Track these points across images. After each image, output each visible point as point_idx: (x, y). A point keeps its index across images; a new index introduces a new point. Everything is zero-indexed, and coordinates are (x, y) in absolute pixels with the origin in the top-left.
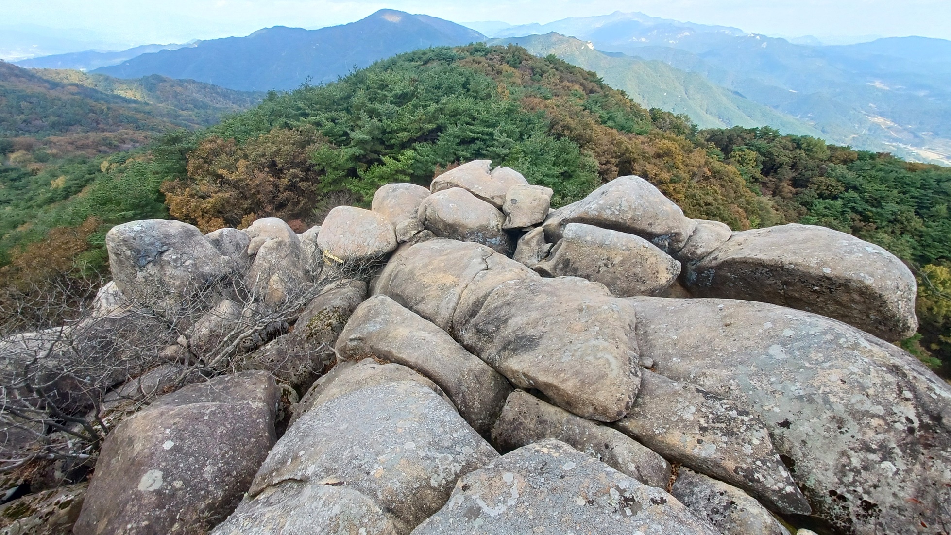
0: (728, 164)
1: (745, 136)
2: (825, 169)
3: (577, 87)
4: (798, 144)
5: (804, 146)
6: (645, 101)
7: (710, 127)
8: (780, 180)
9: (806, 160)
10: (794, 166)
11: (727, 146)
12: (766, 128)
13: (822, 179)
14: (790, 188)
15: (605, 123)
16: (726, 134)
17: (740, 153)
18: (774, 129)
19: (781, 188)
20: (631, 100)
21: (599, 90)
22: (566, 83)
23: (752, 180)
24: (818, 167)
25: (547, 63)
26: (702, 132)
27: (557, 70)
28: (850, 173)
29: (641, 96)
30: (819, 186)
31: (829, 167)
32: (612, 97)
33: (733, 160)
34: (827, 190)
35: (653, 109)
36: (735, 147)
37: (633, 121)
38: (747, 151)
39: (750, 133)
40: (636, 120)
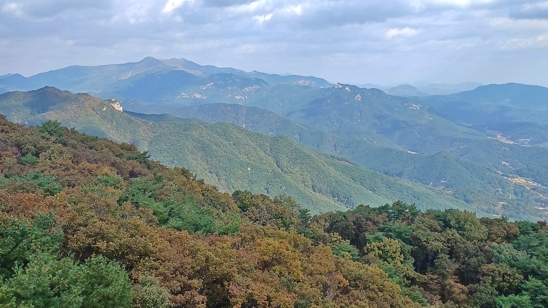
0: (368, 262)
1: (376, 219)
2: (489, 251)
3: (106, 169)
4: (445, 221)
5: (453, 223)
6: (223, 182)
7: (325, 210)
8: (444, 277)
9: (464, 243)
10: (452, 253)
11: (357, 235)
12: (398, 203)
13: (492, 266)
14: (460, 285)
15: (165, 221)
16: (351, 219)
17: (379, 244)
18: (409, 204)
19: (448, 287)
20: (201, 182)
21: (145, 171)
22: (84, 164)
23: (408, 282)
24: (482, 250)
25: (46, 134)
26: (316, 219)
27: (65, 144)
28: (520, 253)
29: (214, 175)
30: (493, 278)
31: (493, 247)
32: (170, 180)
33: (371, 255)
34: (504, 281)
35: (237, 193)
36: (368, 236)
37: (210, 213)
38: (386, 240)
39: (380, 213)
40: (215, 211)
